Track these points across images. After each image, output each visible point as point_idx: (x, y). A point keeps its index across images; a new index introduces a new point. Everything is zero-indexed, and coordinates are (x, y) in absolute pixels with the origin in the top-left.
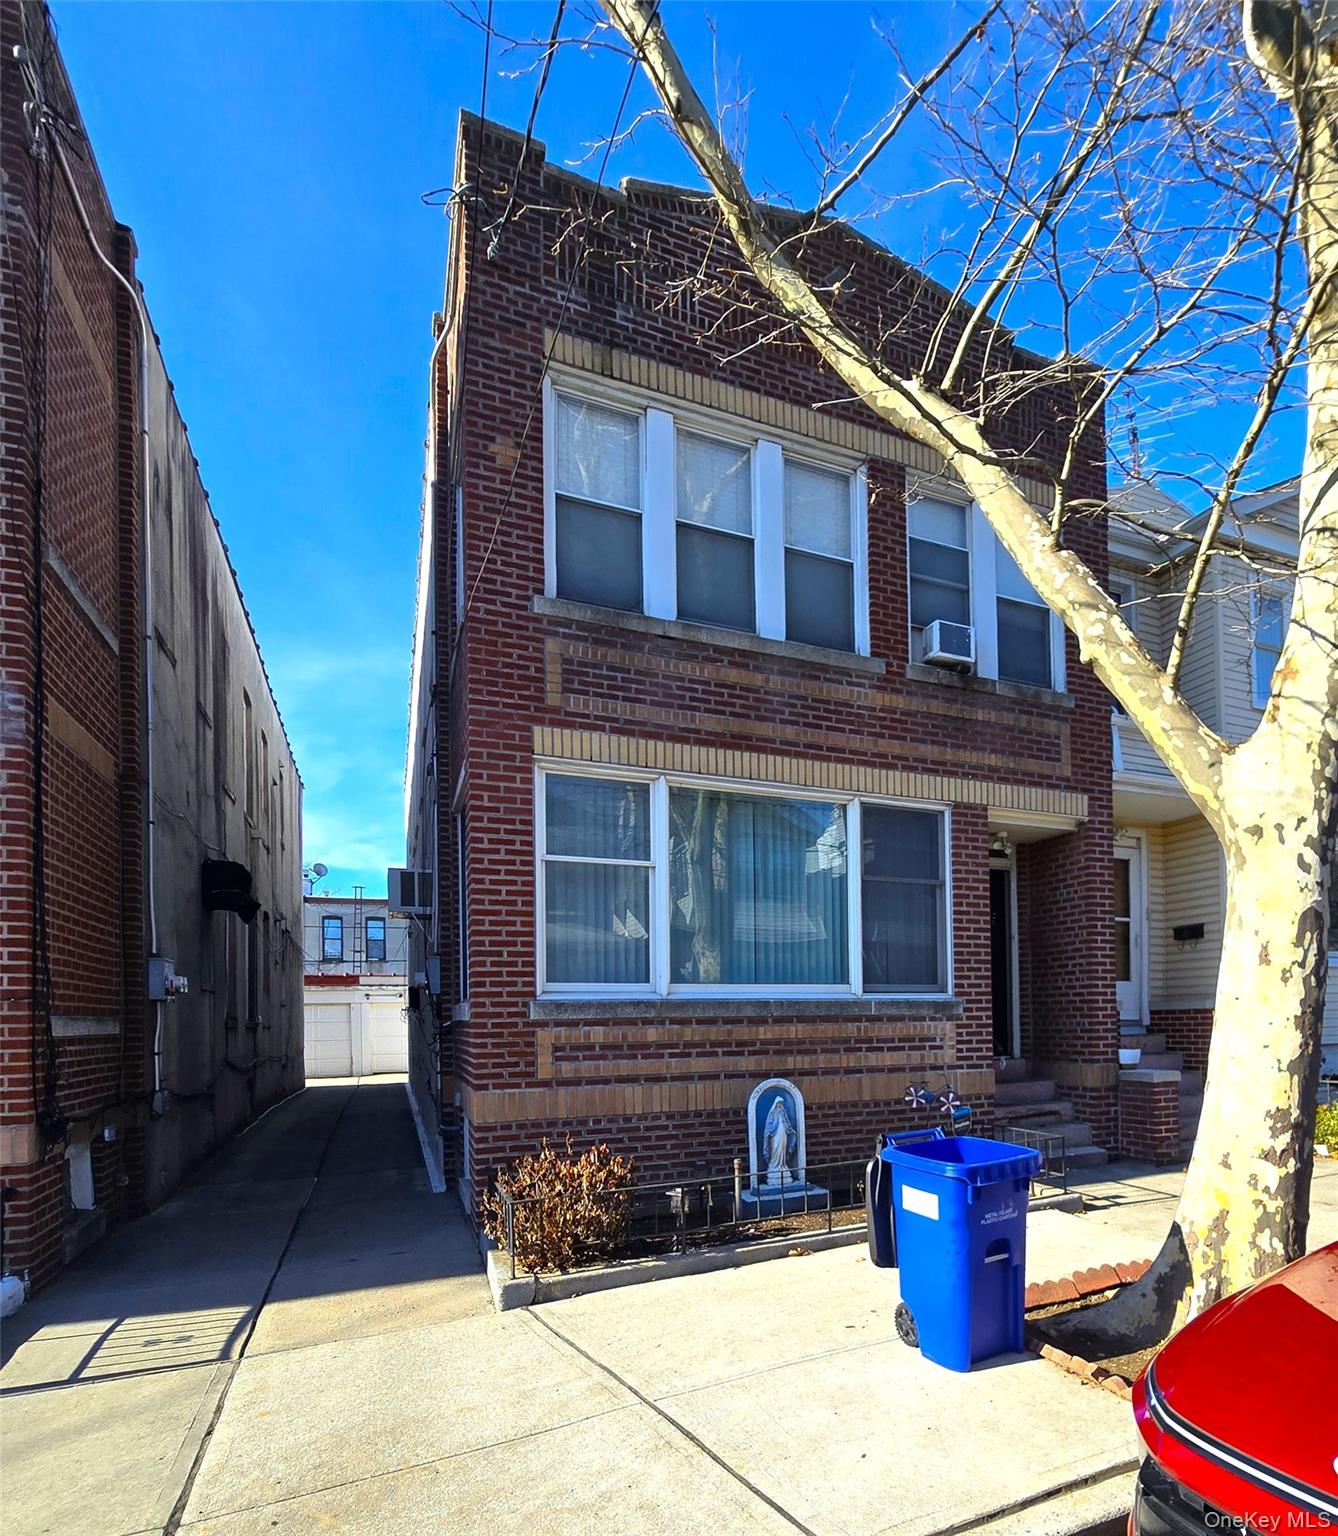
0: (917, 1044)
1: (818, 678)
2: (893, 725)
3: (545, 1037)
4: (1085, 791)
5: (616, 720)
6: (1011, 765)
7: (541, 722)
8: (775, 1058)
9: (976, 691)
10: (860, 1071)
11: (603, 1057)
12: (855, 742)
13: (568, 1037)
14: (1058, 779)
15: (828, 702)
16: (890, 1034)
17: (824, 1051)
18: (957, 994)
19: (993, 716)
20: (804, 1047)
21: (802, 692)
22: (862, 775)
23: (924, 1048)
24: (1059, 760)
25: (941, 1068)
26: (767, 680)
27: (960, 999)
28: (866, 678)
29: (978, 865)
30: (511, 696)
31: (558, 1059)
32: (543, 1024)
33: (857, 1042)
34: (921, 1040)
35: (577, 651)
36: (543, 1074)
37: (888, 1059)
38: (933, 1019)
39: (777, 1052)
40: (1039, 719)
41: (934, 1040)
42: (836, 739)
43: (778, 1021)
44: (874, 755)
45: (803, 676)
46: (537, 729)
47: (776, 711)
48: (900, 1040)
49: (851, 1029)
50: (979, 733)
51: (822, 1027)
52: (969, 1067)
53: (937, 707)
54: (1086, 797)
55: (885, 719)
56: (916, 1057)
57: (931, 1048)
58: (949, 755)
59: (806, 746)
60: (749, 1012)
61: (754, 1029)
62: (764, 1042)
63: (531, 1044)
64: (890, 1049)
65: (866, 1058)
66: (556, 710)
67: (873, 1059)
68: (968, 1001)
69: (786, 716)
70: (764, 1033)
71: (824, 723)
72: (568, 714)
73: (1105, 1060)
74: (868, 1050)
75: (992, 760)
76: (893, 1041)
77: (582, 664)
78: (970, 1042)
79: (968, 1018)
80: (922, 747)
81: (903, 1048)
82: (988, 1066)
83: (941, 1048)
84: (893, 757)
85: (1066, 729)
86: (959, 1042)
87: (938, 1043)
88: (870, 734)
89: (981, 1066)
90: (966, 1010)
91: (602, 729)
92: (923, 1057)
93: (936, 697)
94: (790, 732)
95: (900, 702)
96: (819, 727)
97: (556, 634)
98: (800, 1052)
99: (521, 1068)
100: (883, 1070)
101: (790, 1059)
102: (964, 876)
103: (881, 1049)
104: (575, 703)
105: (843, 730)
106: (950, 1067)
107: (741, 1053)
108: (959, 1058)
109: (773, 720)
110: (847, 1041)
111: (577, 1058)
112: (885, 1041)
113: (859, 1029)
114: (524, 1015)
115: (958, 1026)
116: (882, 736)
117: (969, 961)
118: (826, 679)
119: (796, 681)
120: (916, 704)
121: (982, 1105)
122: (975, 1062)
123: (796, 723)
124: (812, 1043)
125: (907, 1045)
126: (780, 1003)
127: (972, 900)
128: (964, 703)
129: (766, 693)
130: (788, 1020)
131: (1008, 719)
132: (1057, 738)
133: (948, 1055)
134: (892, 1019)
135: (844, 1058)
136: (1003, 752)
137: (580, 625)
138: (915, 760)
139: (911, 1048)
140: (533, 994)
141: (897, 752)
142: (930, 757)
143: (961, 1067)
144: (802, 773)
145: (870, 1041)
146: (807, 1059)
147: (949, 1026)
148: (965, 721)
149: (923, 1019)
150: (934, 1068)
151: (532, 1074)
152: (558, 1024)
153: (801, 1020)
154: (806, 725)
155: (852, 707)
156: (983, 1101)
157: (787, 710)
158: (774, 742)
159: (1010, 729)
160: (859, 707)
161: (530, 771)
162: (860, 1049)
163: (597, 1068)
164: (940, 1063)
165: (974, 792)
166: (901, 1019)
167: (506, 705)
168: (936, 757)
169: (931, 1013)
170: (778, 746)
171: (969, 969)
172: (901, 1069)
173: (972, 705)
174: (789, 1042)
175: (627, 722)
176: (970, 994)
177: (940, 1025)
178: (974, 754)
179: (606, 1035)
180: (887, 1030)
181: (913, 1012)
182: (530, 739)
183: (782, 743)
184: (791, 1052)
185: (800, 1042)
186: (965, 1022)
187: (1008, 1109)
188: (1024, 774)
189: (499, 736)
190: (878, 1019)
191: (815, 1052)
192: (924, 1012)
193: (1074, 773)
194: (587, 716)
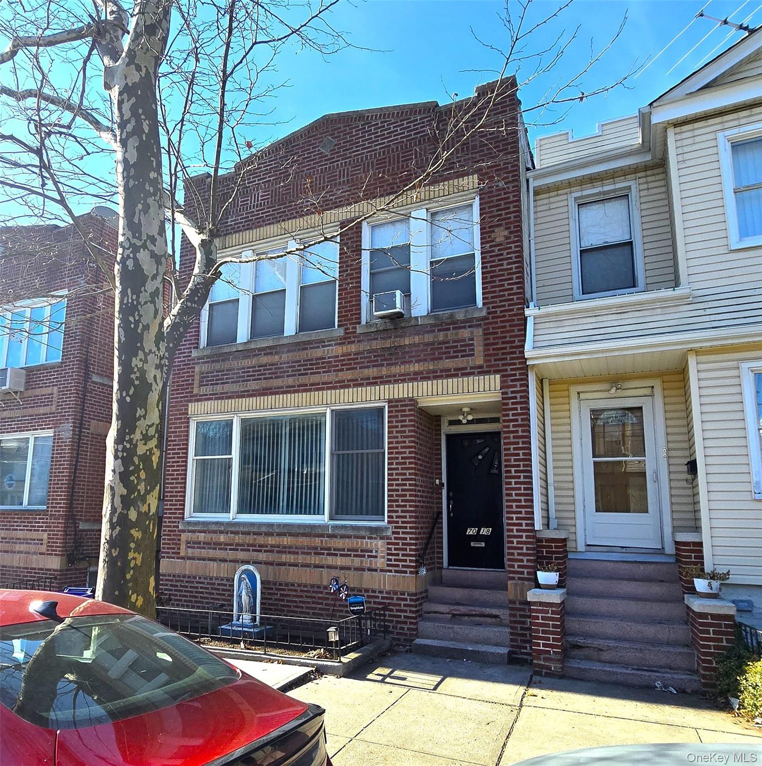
0: (359, 553)
1: (307, 349)
2: (349, 362)
3: (184, 536)
4: (496, 372)
5: (217, 394)
6: (431, 368)
7: (191, 401)
8: (276, 555)
9: (404, 328)
10: (322, 567)
11: (204, 548)
12: (325, 378)
13: (191, 538)
14: (471, 368)
15: (312, 360)
16: (341, 546)
17: (303, 553)
18: (389, 522)
19: (417, 339)
20: (291, 550)
21: (298, 358)
22: (329, 395)
23: (364, 556)
24: (473, 355)
25: (376, 570)
26: (281, 358)
27: (390, 526)
28: (332, 341)
29: (405, 437)
30: (183, 393)
31: (189, 547)
32: (184, 531)
33: (321, 549)
34: (362, 551)
35: (205, 368)
36: (182, 554)
37: (340, 561)
38: (370, 538)
39: (278, 552)
40: (454, 332)
41: (371, 551)
42: (315, 379)
43: (279, 534)
44: (336, 382)
45: (299, 350)
46: (190, 404)
47: (284, 372)
48: (349, 550)
49: (317, 541)
50: (407, 352)
51: (301, 539)
52: (396, 572)
53: (376, 345)
54: (498, 376)
55: (344, 360)
56: (357, 562)
57: (369, 556)
58: (384, 371)
59: (299, 386)
60: (264, 529)
61: (266, 539)
62: (272, 546)
63: (179, 540)
64: (341, 555)
65: (326, 559)
66: (196, 395)
67: (330, 560)
68: (396, 527)
69: (290, 373)
70: (271, 540)
71: (309, 371)
72: (200, 396)
73: (520, 579)
74: (328, 554)
75: (416, 367)
76: (344, 550)
77: (207, 373)
78: (398, 555)
79: (396, 538)
80: (366, 371)
81: (350, 555)
82: (411, 572)
83: (376, 557)
84: (348, 381)
85: (479, 332)
86: (388, 554)
87: (374, 554)
88: (335, 371)
89: (406, 572)
90: (394, 533)
91: (211, 399)
92: (362, 562)
93: (377, 339)
94: (290, 381)
95: (353, 348)
96: (307, 374)
97: (199, 363)
98: (290, 553)
99: (175, 550)
100: (336, 568)
101: (284, 556)
102: (395, 445)
103: (336, 555)
104: (203, 390)
105: (319, 373)
106: (382, 571)
107: (260, 551)
108: (388, 565)
109: (283, 377)
110: (316, 548)
111: (194, 547)
112: (339, 550)
113: (322, 541)
114: (178, 527)
115: (389, 544)
116: (342, 370)
117: (397, 501)
118: (311, 348)
119: (295, 353)
120: (364, 346)
121: (406, 600)
122: (400, 569)
123: (294, 375)
124: (296, 548)
125: (353, 553)
126: (279, 525)
127: (400, 460)
128: (395, 337)
129: (281, 364)
130: (284, 534)
131: (429, 338)
132: (472, 339)
133: (380, 563)
134: (343, 537)
135: (313, 558)
136: (426, 360)
137: (208, 357)
138: (362, 379)
139: (355, 556)
140: (183, 518)
141: (349, 378)
142: (371, 375)
143: (390, 571)
144: (296, 401)
145: (329, 549)
146: (292, 557)
147: (380, 543)
148: (396, 348)
149: (364, 538)
150: (370, 570)
151: (179, 553)
152: (189, 531)
153: (291, 535)
154: (300, 375)
155: (325, 358)
156: (406, 596)
157: (290, 370)
158: (282, 387)
159: (433, 344)
160: (329, 358)
161: (188, 423)
162: (323, 554)
163: (201, 552)
164: (373, 566)
165: (401, 391)
166: (349, 537)
167: (181, 397)
168: (375, 375)
169: (368, 533)
170: (285, 389)
171: (397, 506)
172: (348, 568)
173: (401, 336)
174: (285, 547)
175: (222, 393)
176: (397, 522)
177: (374, 542)
178: (403, 367)
179: (205, 537)
180: (339, 543)
181: (356, 533)
182: (187, 409)
183: (287, 387)
184: (285, 552)
185: (290, 547)
186: (393, 541)
187: (452, 608)
188: (442, 371)
189: (178, 410)
190: (333, 536)
191: (297, 553)
192: (362, 533)
193: (485, 361)
194: (207, 395)
